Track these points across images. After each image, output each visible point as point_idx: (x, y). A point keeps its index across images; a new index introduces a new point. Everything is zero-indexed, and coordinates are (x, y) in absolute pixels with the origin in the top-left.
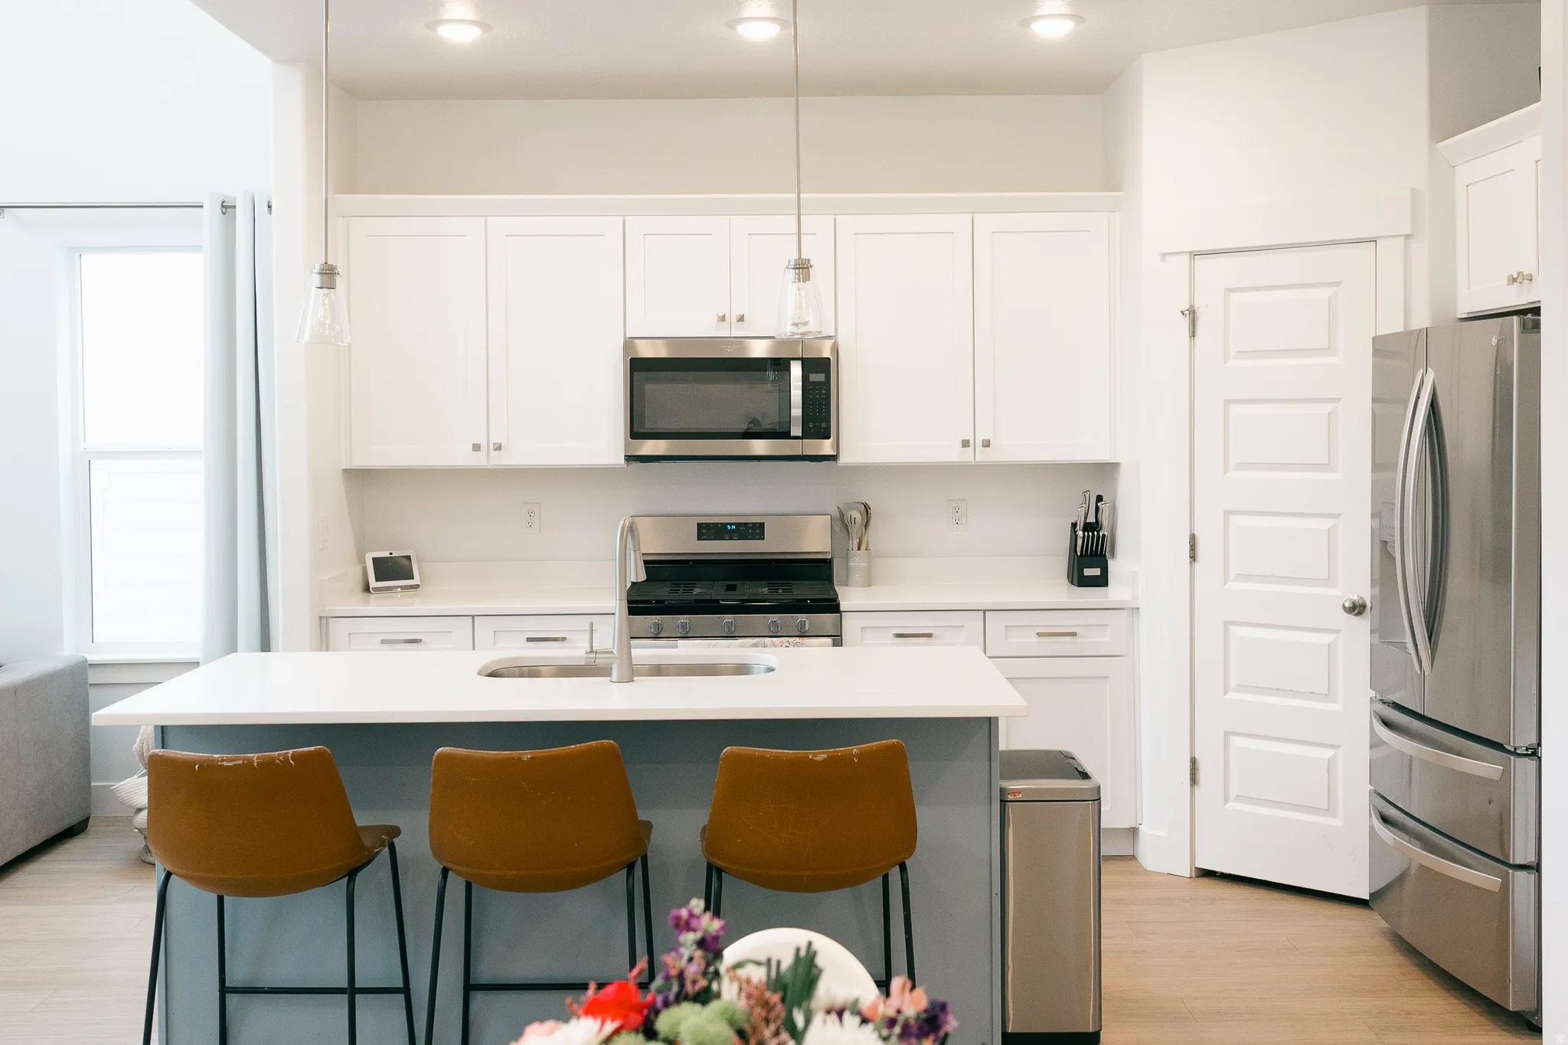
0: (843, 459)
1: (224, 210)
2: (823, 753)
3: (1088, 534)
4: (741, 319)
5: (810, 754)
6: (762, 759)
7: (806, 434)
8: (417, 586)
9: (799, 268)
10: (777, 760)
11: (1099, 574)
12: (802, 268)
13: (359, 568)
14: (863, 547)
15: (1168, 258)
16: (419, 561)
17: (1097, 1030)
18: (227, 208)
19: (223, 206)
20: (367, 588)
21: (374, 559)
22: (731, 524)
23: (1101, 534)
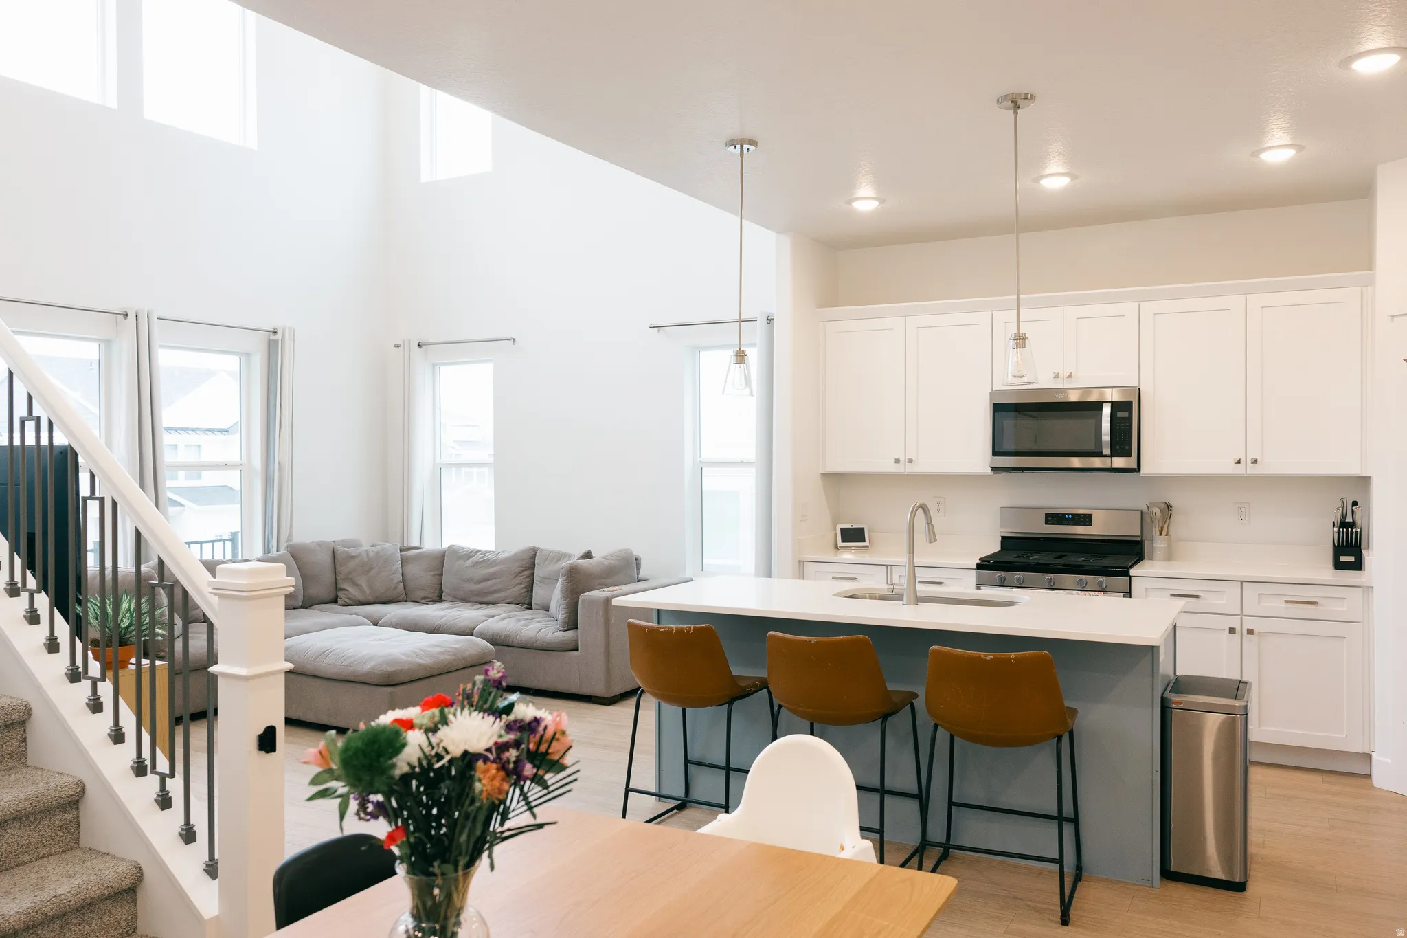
0: (1145, 470)
1: (769, 322)
2: (991, 655)
3: (1343, 531)
4: (1070, 376)
5: (982, 654)
6: (951, 654)
7: (1114, 453)
8: (867, 547)
9: (1017, 339)
10: (960, 657)
11: (1353, 560)
12: (1020, 339)
13: (833, 533)
14: (1164, 533)
15: (1395, 319)
16: (869, 531)
17: (1243, 880)
18: (770, 320)
19: (768, 319)
20: (836, 547)
21: (842, 530)
22: (1069, 515)
23: (1354, 530)
